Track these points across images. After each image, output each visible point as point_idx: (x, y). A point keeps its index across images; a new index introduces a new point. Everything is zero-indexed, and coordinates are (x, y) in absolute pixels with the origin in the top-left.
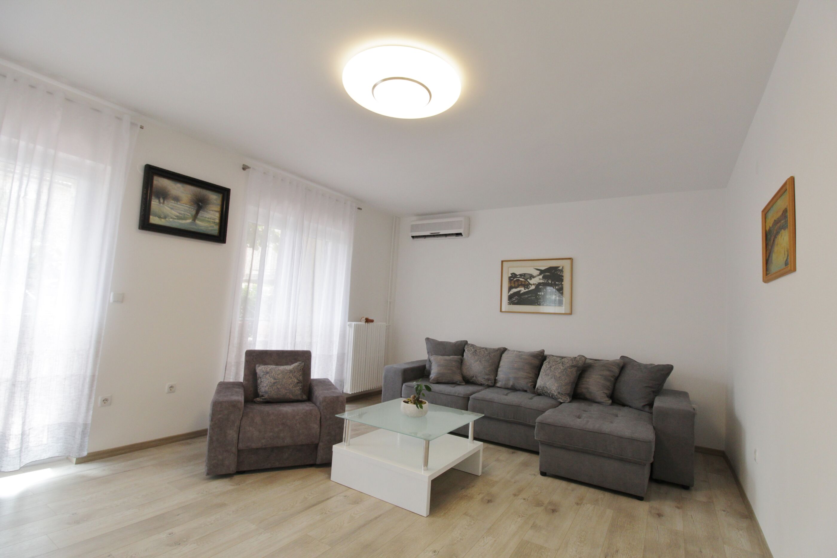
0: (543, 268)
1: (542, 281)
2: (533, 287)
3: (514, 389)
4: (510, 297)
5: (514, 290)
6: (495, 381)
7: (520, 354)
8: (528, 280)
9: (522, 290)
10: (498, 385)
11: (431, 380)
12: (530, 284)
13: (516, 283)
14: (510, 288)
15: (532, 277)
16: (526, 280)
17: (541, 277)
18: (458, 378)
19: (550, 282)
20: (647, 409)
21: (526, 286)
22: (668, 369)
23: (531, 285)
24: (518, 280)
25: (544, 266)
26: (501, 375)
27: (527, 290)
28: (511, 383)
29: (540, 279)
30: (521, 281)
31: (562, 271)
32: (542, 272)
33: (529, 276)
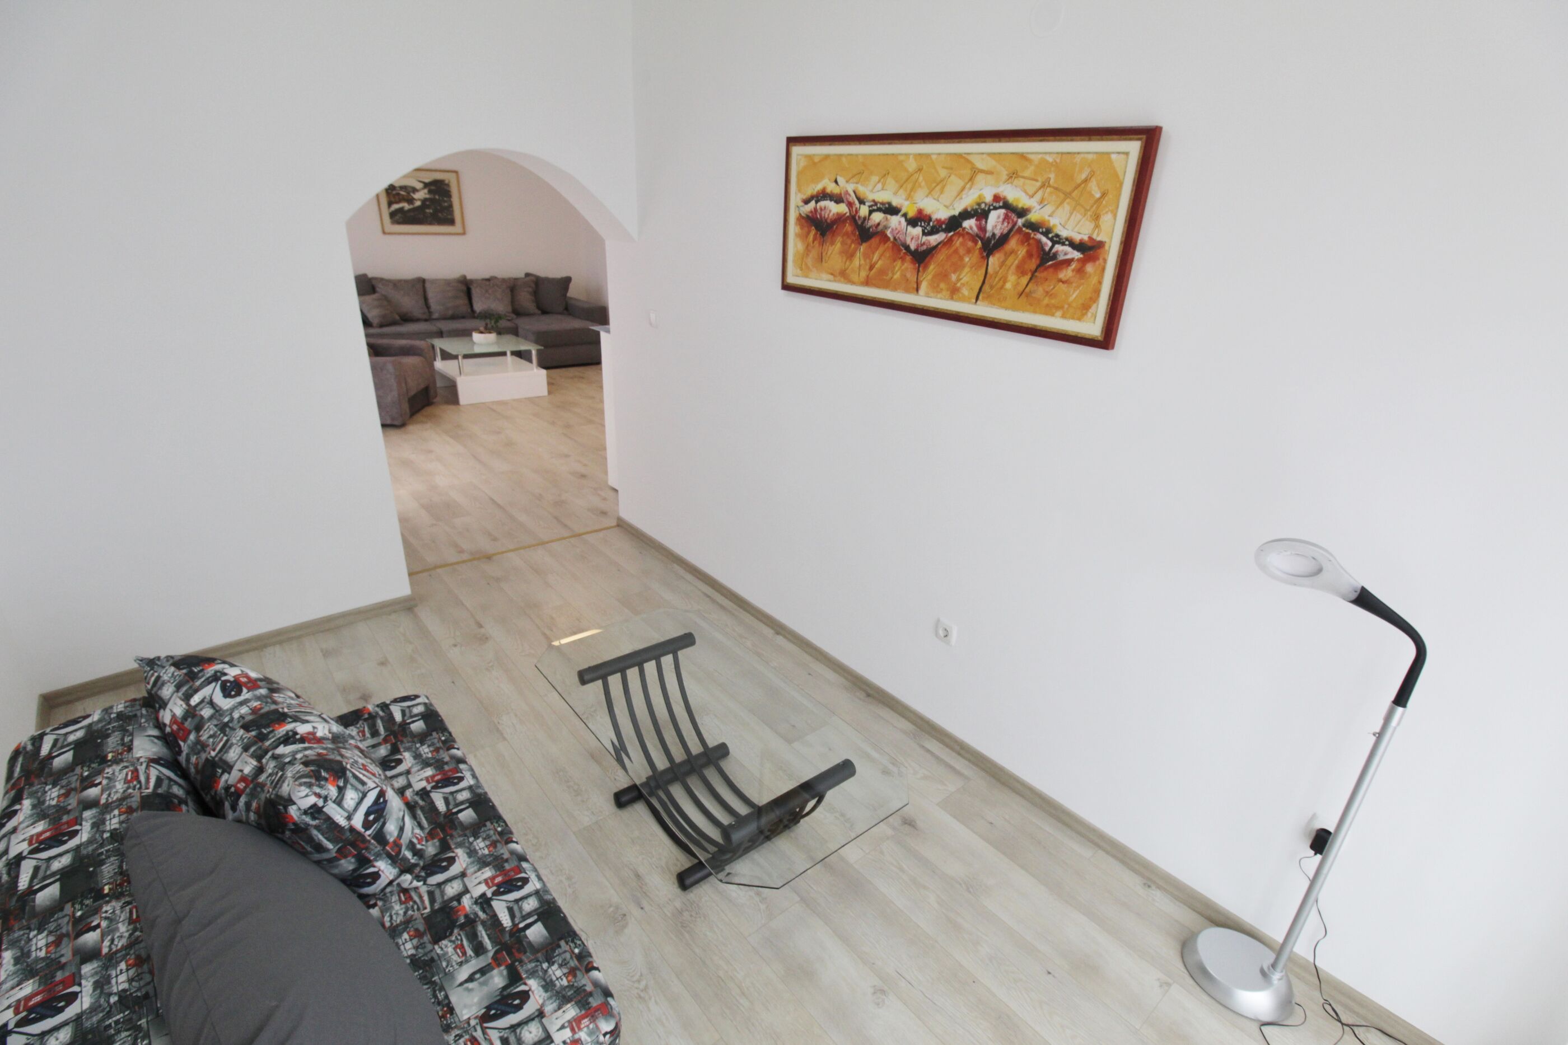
0: (427, 181)
1: (428, 196)
2: (418, 203)
3: (454, 317)
4: (392, 215)
5: (395, 206)
6: (430, 313)
7: (448, 282)
8: (412, 194)
9: (406, 206)
10: (436, 316)
11: (375, 325)
12: (414, 199)
13: (397, 198)
14: (390, 204)
15: (415, 190)
16: (408, 193)
17: (426, 191)
18: (397, 318)
19: (437, 197)
20: (565, 311)
21: (411, 201)
22: (567, 281)
23: (416, 200)
24: (398, 194)
25: (428, 178)
26: (434, 306)
27: (411, 207)
28: (450, 313)
29: (425, 194)
30: (403, 195)
31: (448, 185)
32: (426, 185)
33: (410, 190)
